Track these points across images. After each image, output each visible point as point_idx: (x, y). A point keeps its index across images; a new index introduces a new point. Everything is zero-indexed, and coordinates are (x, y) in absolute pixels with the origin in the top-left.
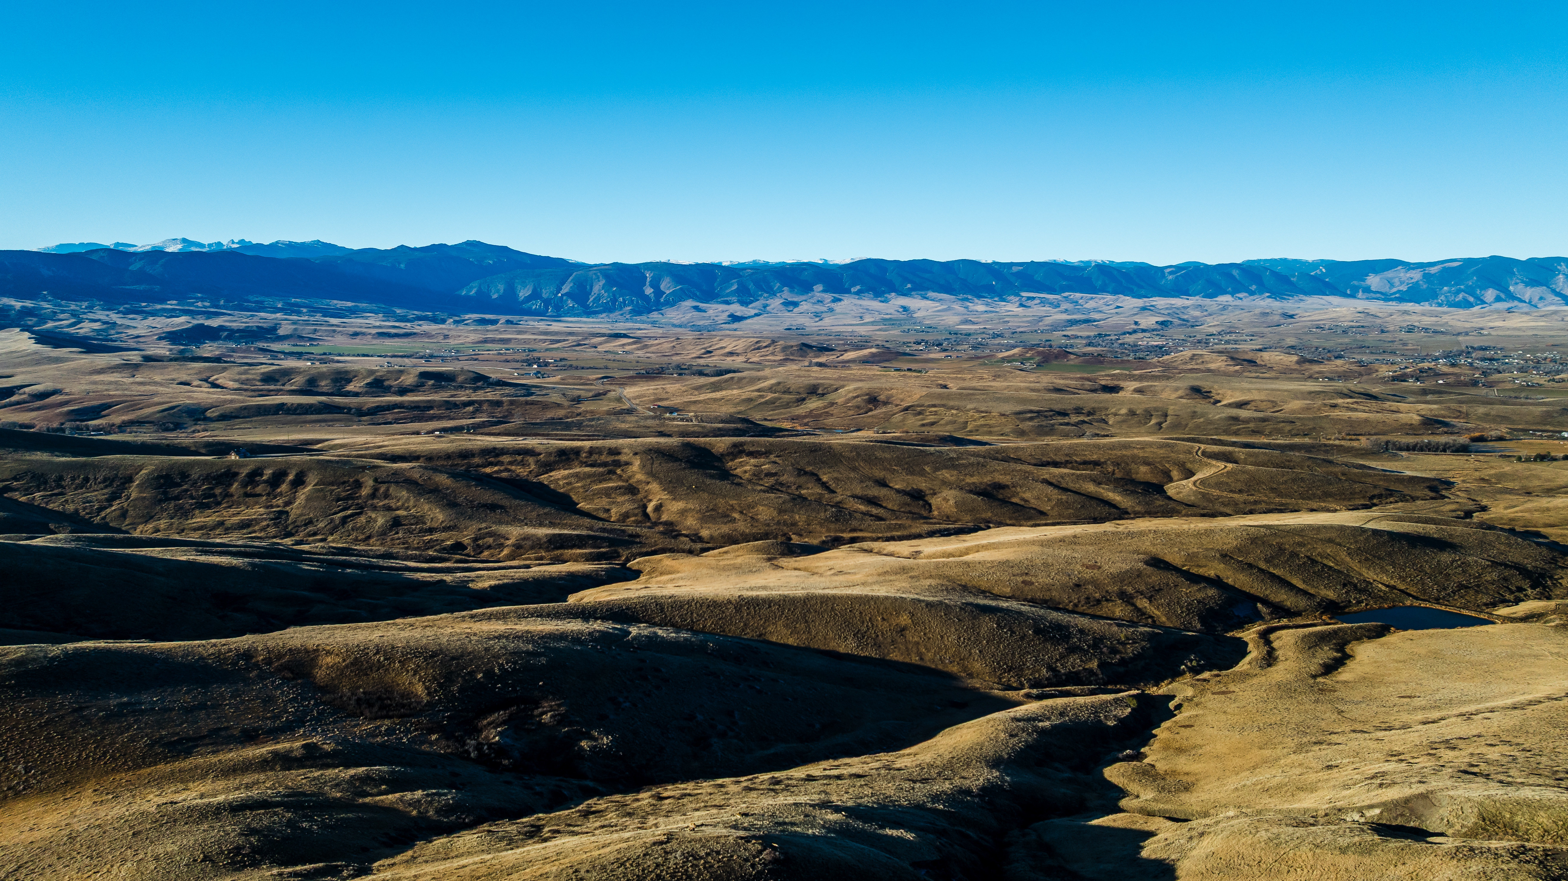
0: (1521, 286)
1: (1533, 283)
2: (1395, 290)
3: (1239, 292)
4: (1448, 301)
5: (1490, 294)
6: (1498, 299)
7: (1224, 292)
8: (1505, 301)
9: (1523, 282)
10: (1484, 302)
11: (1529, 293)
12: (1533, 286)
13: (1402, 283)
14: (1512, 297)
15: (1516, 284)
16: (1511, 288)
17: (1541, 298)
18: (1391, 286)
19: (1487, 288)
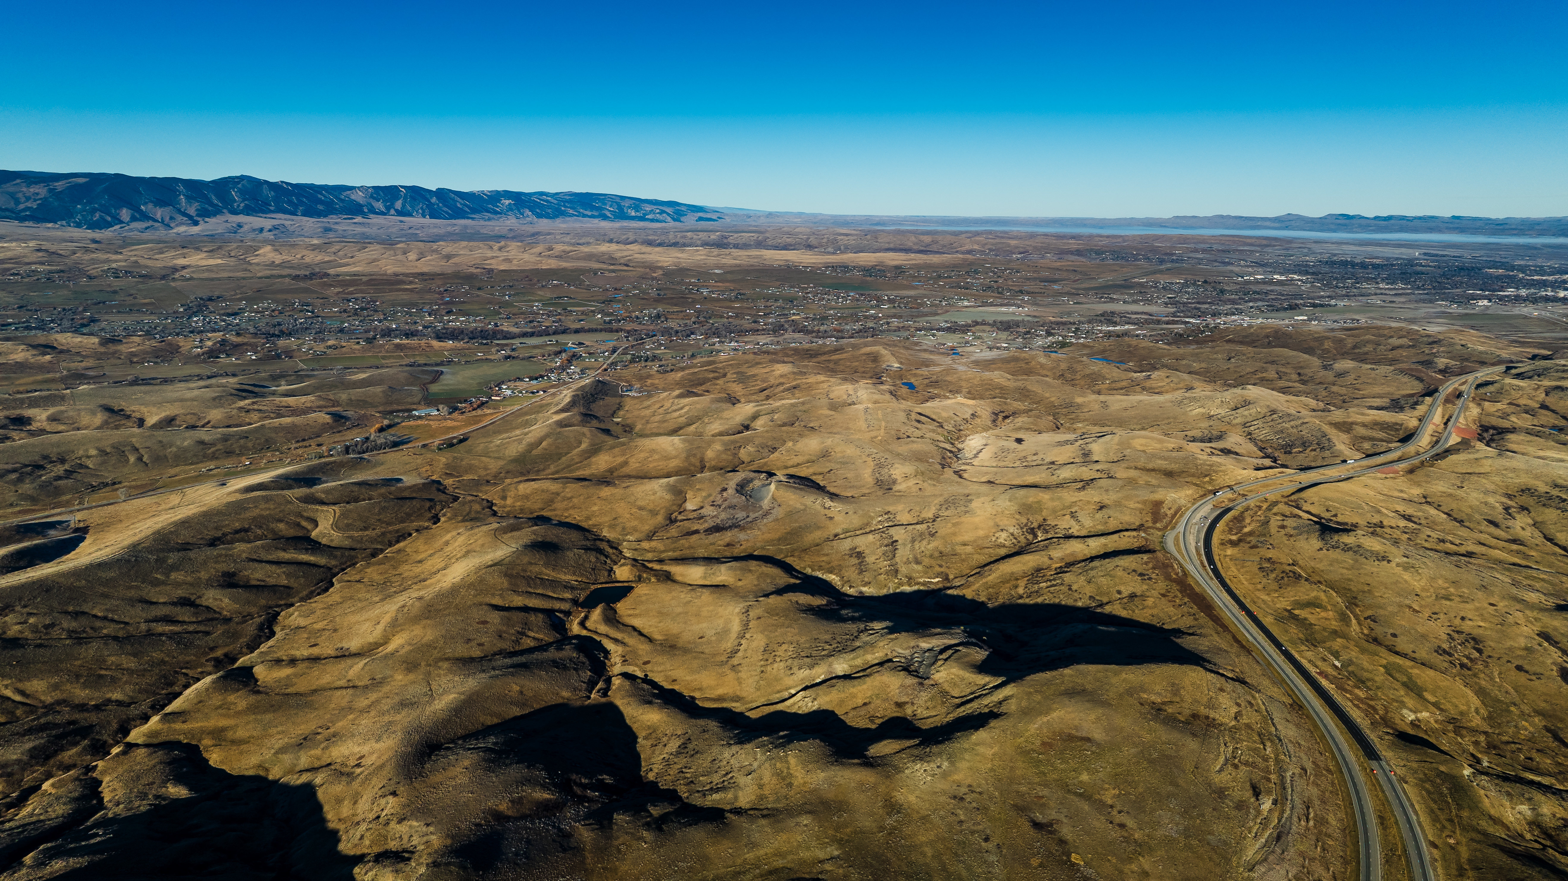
0: (150, 206)
1: (161, 203)
2: (22, 206)
4: (85, 221)
5: (125, 214)
6: (133, 219)
8: (141, 220)
9: (151, 202)
10: (122, 222)
11: (159, 213)
12: (160, 206)
13: (27, 199)
14: (145, 217)
15: (146, 204)
16: (143, 208)
17: (171, 218)
18: (17, 202)
19: (121, 207)
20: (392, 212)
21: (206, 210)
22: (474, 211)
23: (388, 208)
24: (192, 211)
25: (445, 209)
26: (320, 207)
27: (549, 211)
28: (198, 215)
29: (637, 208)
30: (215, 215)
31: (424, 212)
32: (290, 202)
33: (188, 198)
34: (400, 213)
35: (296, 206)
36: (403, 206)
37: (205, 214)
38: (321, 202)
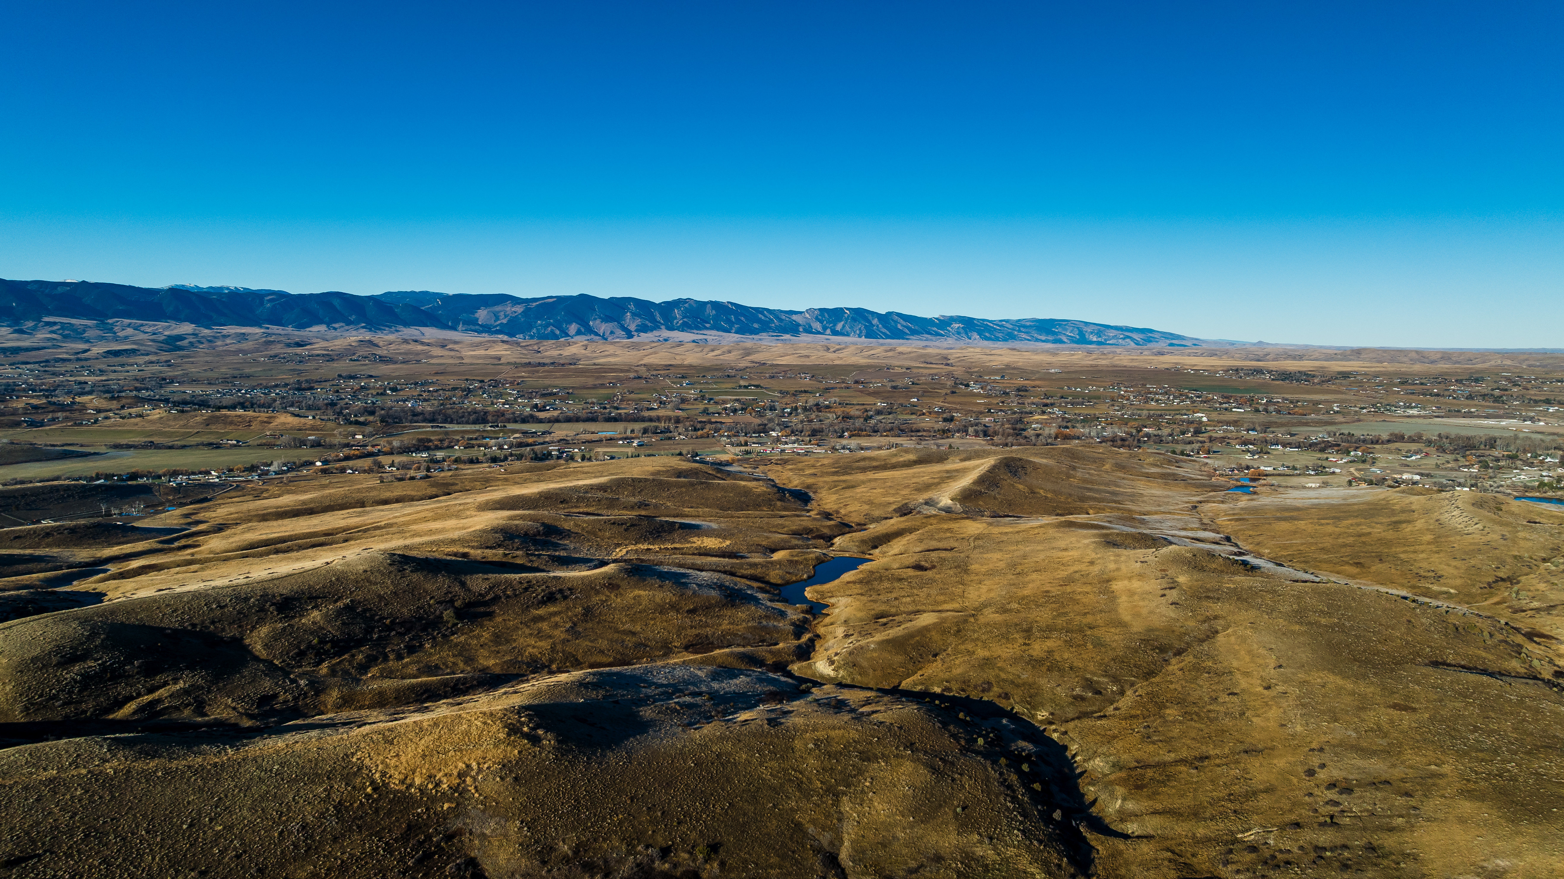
0: (598, 321)
1: (607, 319)
2: (499, 322)
3: (336, 322)
4: (539, 334)
5: (573, 328)
6: (579, 333)
7: (320, 322)
8: (584, 334)
9: (600, 318)
10: (567, 335)
11: (604, 328)
12: (607, 321)
13: (506, 316)
14: (590, 331)
15: (595, 319)
16: (591, 323)
17: (612, 333)
18: (497, 318)
19: (570, 323)
20: (828, 331)
21: (647, 326)
22: (914, 332)
23: (825, 328)
24: (632, 327)
25: (884, 330)
26: (756, 326)
27: (1000, 335)
28: (636, 331)
29: (1099, 334)
30: (652, 331)
31: (861, 332)
32: (728, 321)
33: (634, 314)
34: (835, 333)
35: (731, 323)
36: (844, 326)
37: (643, 329)
38: (759, 321)
